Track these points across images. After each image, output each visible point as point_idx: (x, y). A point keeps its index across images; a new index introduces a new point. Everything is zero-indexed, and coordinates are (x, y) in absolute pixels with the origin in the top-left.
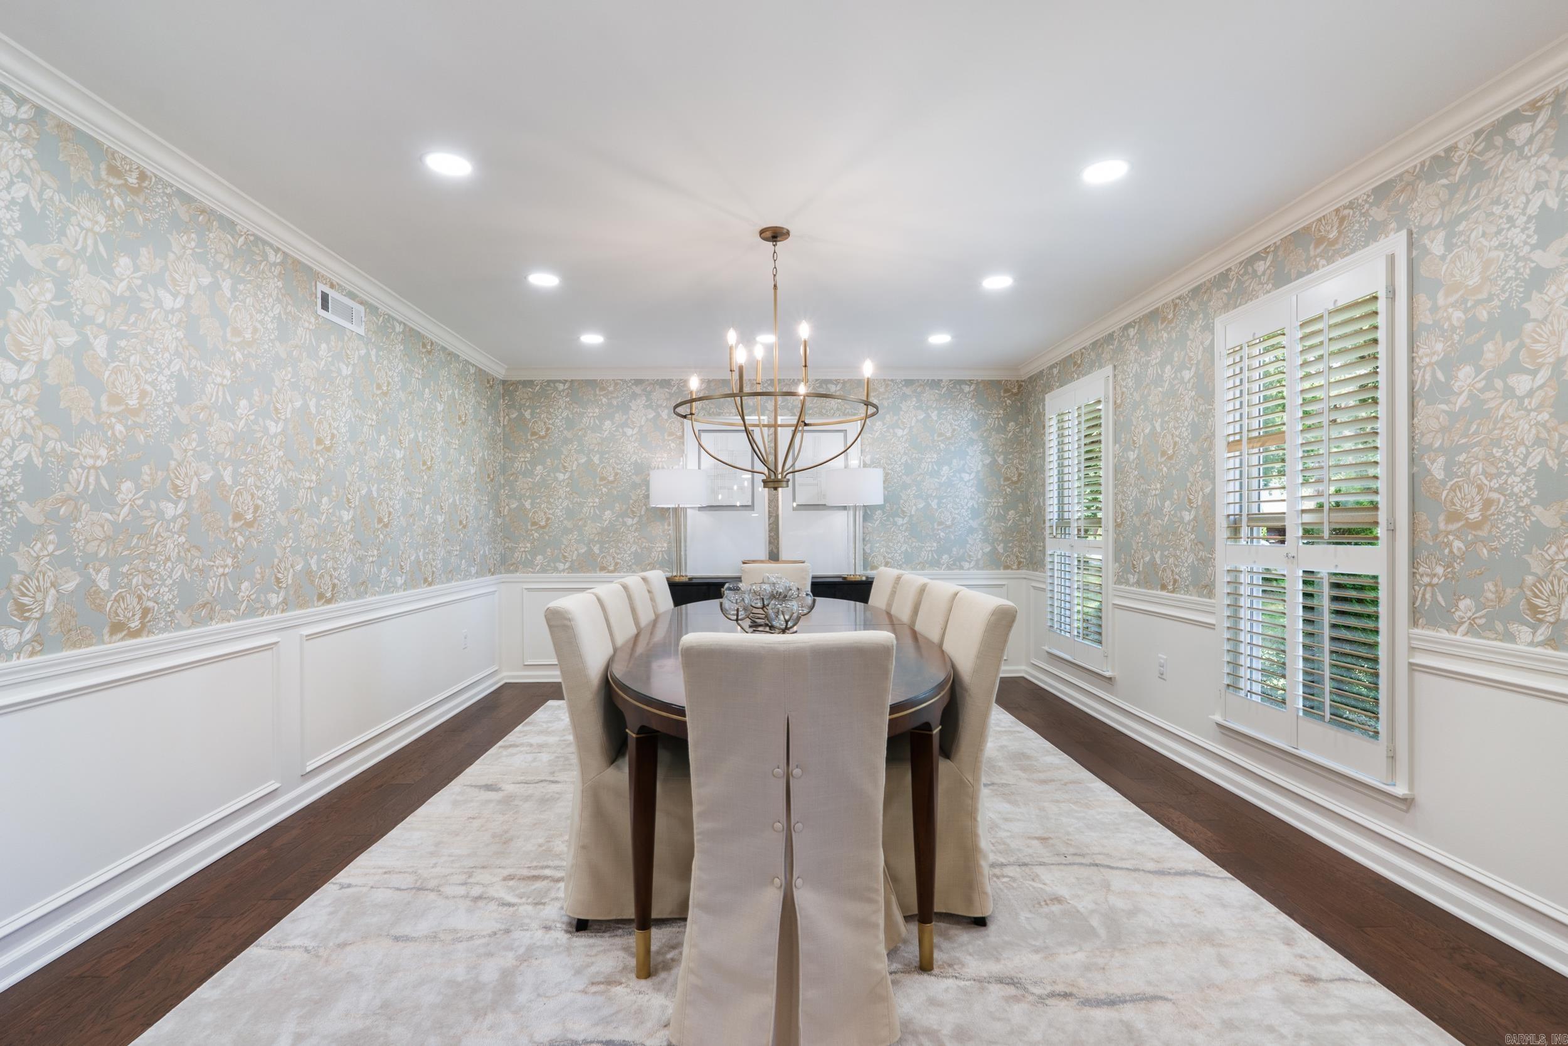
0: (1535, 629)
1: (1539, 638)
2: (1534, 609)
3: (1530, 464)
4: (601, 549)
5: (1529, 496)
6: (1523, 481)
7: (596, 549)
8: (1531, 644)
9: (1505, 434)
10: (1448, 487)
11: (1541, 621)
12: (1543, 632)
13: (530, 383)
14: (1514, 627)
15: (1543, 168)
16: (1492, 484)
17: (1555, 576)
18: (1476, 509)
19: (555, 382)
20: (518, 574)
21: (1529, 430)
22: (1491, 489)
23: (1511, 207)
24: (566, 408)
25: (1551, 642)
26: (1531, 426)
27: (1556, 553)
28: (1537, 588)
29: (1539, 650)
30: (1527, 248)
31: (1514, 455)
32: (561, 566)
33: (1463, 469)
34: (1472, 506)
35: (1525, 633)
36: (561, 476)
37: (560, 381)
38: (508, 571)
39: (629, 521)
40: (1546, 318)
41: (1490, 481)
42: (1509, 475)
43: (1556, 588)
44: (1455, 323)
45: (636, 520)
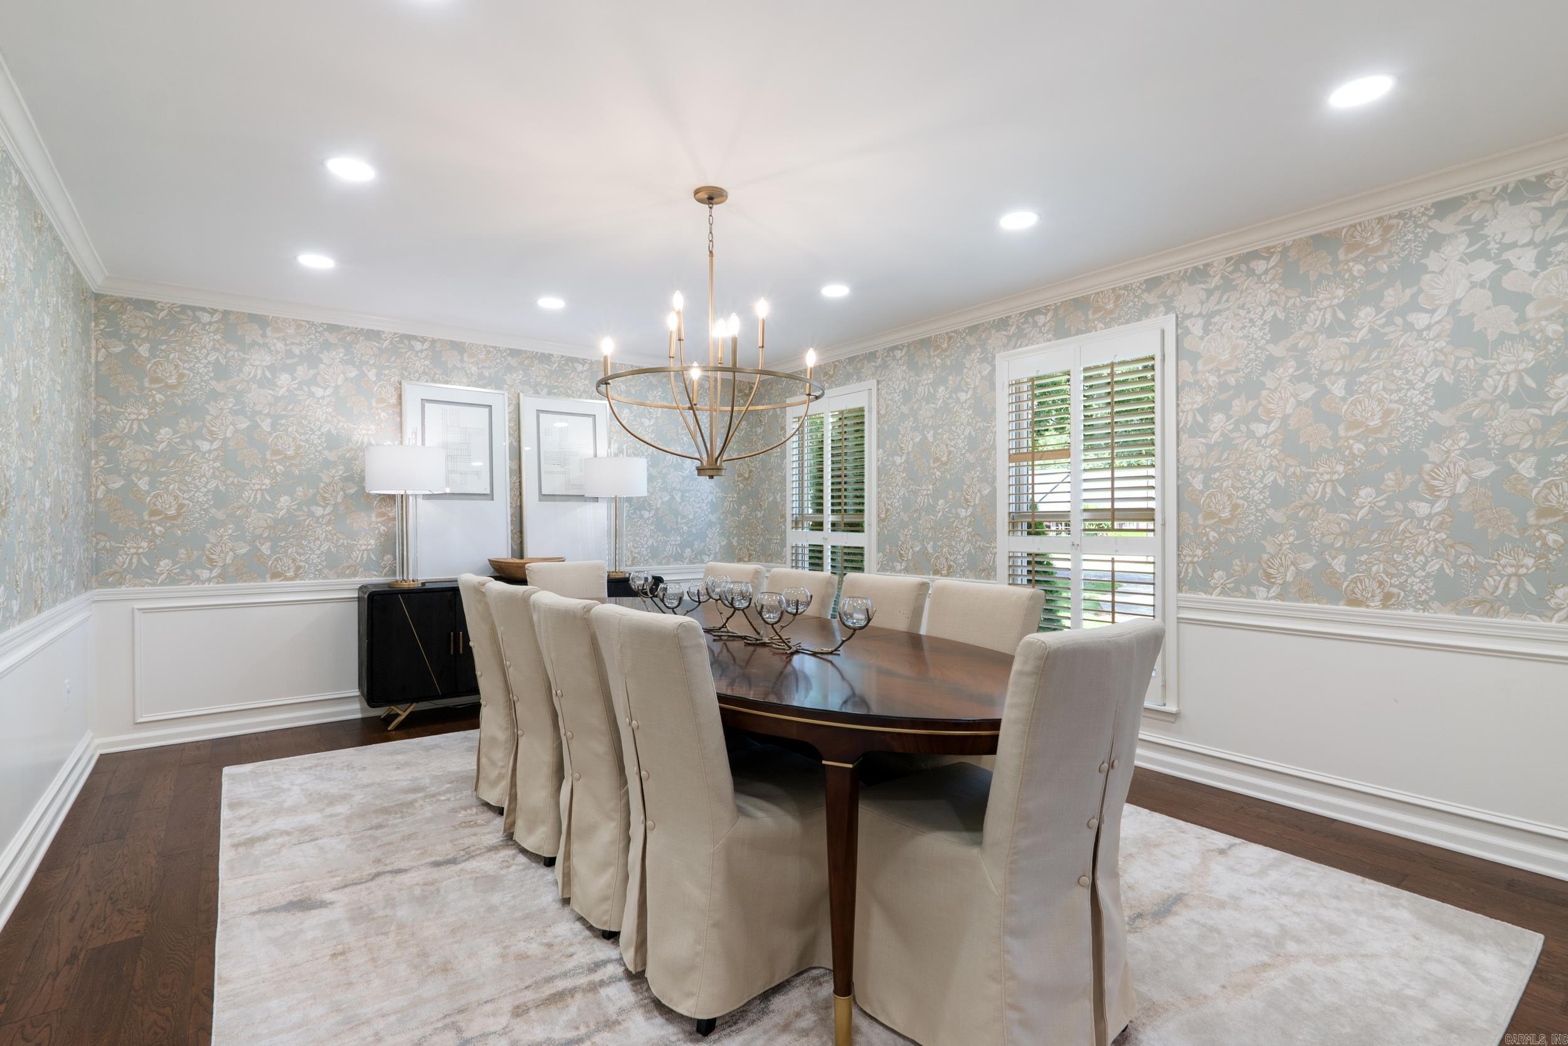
0: (1269, 589)
1: (1272, 593)
2: (1269, 576)
3: (1265, 482)
4: (273, 549)
5: (1265, 503)
6: (1261, 493)
7: (265, 549)
8: (1267, 598)
9: (1248, 461)
10: (1206, 495)
11: (1273, 583)
12: (1274, 590)
13: (150, 305)
14: (1254, 588)
15: (1275, 292)
16: (1239, 494)
17: (1282, 554)
18: (1227, 510)
19: (194, 309)
20: (123, 588)
21: (1265, 460)
22: (1238, 498)
23: (1252, 313)
24: (214, 349)
25: (1280, 596)
26: (1266, 457)
27: (1284, 540)
28: (1270, 562)
29: (1272, 602)
30: (1263, 342)
31: (1254, 475)
32: (205, 574)
33: (1217, 483)
34: (1224, 508)
35: (1262, 592)
36: (205, 446)
37: (204, 310)
38: (103, 584)
39: (319, 511)
40: (1276, 388)
41: (1237, 492)
42: (1251, 489)
43: (1284, 561)
44: (1211, 383)
45: (329, 509)
